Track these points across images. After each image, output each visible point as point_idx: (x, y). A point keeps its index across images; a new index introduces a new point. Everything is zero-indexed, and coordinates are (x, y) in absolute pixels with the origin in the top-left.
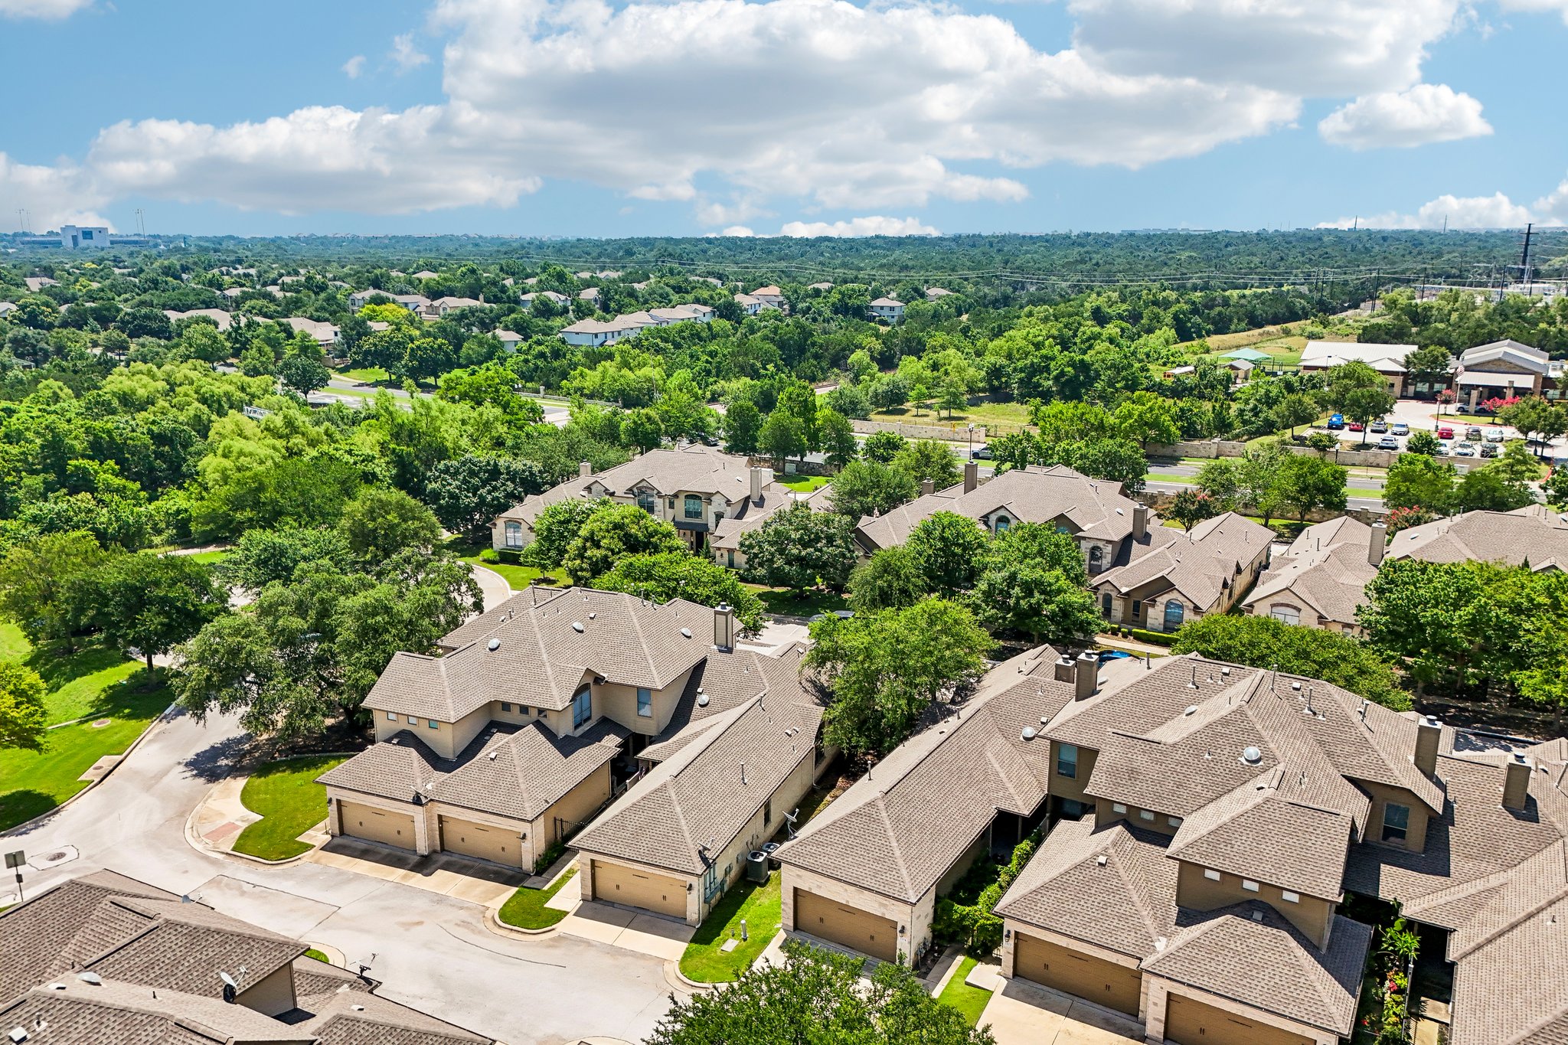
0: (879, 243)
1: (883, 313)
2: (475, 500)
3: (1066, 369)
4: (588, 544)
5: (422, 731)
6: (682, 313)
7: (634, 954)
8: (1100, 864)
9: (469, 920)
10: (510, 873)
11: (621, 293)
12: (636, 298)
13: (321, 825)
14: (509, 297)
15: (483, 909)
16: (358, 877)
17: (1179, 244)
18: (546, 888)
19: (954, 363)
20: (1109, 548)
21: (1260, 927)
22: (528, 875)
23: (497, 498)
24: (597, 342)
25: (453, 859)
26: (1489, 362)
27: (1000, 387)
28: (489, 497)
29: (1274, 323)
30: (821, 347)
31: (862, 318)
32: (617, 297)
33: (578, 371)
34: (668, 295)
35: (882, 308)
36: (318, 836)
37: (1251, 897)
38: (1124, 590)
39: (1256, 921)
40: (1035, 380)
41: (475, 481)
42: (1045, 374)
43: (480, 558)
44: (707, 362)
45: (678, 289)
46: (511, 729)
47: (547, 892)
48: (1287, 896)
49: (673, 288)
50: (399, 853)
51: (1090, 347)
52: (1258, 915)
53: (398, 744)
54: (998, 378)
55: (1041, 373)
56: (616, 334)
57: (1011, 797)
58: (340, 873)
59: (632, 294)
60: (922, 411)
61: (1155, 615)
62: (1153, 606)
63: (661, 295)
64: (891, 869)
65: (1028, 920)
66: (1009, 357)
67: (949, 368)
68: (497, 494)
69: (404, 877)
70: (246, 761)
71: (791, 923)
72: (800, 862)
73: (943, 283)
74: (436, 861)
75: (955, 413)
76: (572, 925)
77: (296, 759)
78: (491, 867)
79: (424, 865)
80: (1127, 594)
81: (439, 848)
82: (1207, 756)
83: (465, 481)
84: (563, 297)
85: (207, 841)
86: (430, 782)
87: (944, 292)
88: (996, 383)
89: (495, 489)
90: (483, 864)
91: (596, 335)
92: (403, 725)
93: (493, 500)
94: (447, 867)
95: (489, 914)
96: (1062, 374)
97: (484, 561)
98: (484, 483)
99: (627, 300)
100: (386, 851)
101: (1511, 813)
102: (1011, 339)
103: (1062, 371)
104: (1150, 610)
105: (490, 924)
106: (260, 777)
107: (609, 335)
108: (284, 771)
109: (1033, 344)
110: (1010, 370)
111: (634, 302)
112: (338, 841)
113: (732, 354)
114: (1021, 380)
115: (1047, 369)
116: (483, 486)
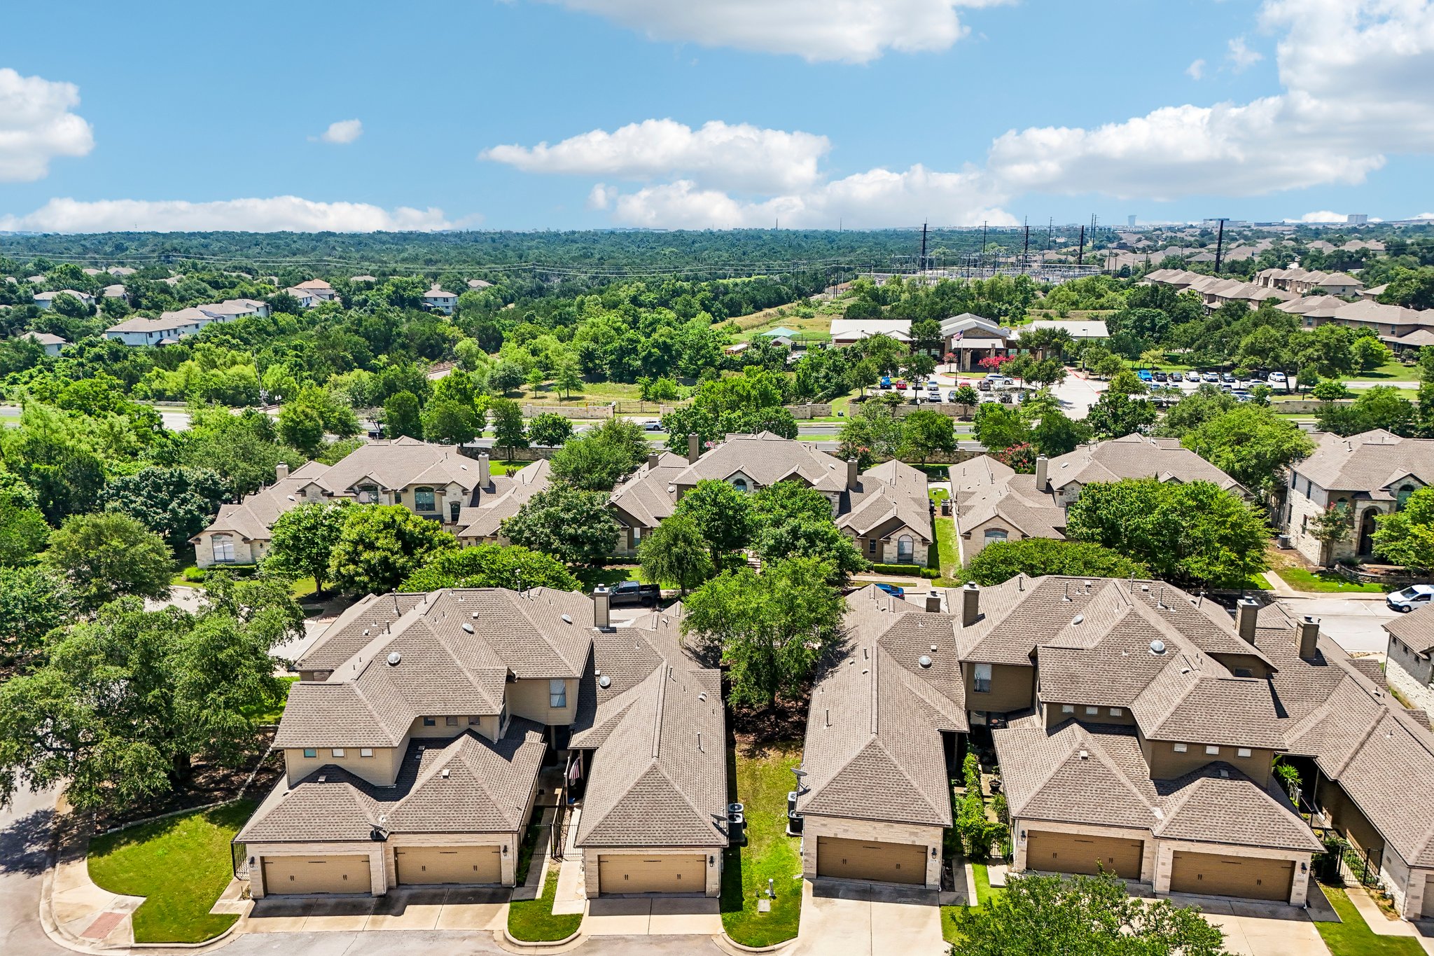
0: (385, 238)
1: (437, 303)
2: (168, 515)
3: (653, 350)
4: (360, 548)
5: (350, 763)
6: (235, 309)
7: (677, 938)
8: (1083, 758)
9: (481, 948)
10: (490, 891)
11: (153, 290)
12: (171, 294)
13: (228, 891)
14: (20, 297)
15: (487, 933)
16: (317, 936)
17: (654, 242)
18: (539, 896)
19: (552, 348)
20: (837, 498)
21: (1229, 782)
22: (509, 889)
23: (190, 512)
24: (153, 341)
25: (415, 891)
26: (969, 330)
27: (594, 369)
28: (182, 512)
29: (770, 307)
30: (406, 337)
31: (420, 308)
32: (150, 294)
33: (154, 372)
34: (206, 291)
35: (436, 299)
36: (233, 902)
37: (1214, 760)
38: (862, 532)
39: (1224, 778)
40: (625, 360)
41: (164, 495)
42: (633, 356)
43: (184, 577)
44: (297, 356)
45: (216, 285)
46: (443, 743)
47: (543, 900)
48: (1242, 753)
49: (210, 283)
50: (350, 900)
51: (654, 330)
52: (1224, 773)
53: (327, 781)
54: (592, 361)
55: (629, 354)
56: (172, 333)
57: (945, 719)
58: (294, 937)
59: (165, 290)
60: (539, 394)
61: (890, 551)
62: (888, 543)
63: (198, 291)
64: (916, 800)
65: (1045, 817)
66: (595, 340)
67: (549, 352)
68: (189, 507)
69: (374, 923)
70: (65, 842)
71: (814, 872)
72: (828, 811)
73: (479, 276)
74: (397, 900)
75: (573, 394)
76: (593, 926)
77: (132, 827)
78: (464, 890)
79: (387, 904)
80: (864, 535)
81: (395, 884)
82: (1124, 654)
83: (150, 497)
84: (86, 296)
85: (92, 940)
86: (382, 813)
87: (485, 284)
88: (590, 365)
89: (184, 501)
90: (452, 889)
91: (151, 334)
92: (324, 760)
93: (186, 513)
94: (415, 900)
95: (498, 937)
96: (650, 354)
97: (189, 580)
98: (173, 495)
99: (162, 297)
100: (332, 901)
101: (1307, 662)
102: (593, 325)
103: (650, 352)
104: (886, 547)
105: (507, 946)
106: (101, 855)
107: (165, 334)
108: (128, 843)
109: (614, 329)
110: (599, 353)
111: (169, 298)
112: (264, 904)
113: (320, 348)
114: (612, 363)
115: (635, 350)
116: (171, 500)
